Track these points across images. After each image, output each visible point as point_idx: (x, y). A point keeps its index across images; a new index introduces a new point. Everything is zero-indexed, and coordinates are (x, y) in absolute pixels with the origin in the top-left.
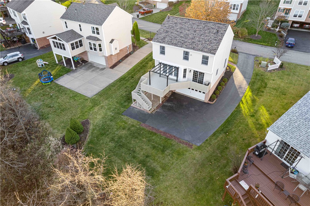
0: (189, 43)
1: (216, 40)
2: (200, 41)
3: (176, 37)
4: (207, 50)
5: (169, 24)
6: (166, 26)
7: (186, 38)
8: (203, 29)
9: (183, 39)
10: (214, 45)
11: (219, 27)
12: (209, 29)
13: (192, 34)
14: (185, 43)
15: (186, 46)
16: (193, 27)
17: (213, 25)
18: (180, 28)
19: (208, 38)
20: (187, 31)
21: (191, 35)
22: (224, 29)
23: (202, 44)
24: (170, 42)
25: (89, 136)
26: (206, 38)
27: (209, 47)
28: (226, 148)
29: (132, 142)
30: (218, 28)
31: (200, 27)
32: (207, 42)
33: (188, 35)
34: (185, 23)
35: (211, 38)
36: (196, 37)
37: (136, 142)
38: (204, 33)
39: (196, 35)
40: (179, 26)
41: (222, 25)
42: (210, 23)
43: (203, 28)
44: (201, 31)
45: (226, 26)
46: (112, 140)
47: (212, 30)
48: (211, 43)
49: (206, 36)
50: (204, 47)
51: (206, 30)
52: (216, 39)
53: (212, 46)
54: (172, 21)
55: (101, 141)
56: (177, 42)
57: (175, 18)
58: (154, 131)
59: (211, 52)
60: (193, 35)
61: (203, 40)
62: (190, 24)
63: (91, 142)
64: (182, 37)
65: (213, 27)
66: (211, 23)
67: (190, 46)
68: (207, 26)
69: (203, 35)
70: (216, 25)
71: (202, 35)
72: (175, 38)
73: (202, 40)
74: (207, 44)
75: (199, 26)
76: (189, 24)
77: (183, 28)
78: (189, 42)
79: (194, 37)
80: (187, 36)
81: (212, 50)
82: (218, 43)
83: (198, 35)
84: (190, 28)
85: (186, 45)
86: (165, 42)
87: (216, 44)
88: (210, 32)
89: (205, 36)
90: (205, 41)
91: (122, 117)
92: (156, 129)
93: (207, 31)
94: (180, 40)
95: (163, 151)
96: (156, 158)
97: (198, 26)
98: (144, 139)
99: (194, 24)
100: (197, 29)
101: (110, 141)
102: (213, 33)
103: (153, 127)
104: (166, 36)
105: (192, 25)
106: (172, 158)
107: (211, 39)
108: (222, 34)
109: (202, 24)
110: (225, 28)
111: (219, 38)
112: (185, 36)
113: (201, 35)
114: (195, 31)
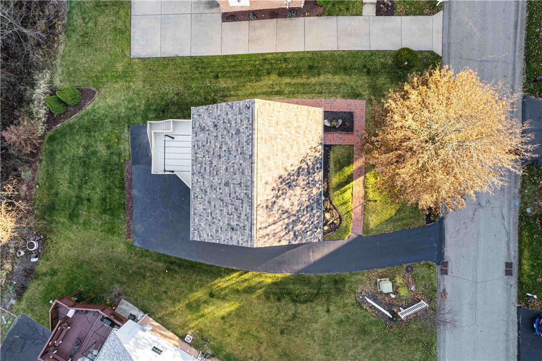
0: (202, 183)
1: (217, 231)
2: (209, 202)
3: (209, 152)
4: (197, 223)
5: (235, 117)
6: (227, 114)
7: (210, 173)
8: (233, 198)
9: (208, 168)
10: (208, 231)
11: (244, 229)
12: (236, 210)
13: (220, 181)
14: (202, 176)
15: (196, 181)
16: (235, 174)
17: (246, 215)
18: (229, 149)
19: (218, 216)
20: (224, 167)
21: (219, 179)
22: (240, 240)
23: (205, 209)
24: (198, 146)
25: (76, 117)
26: (218, 211)
27: (202, 224)
28: (144, 277)
29: (96, 172)
30: (240, 228)
31: (237, 189)
32: (210, 217)
33: (217, 174)
34: (241, 153)
35: (220, 220)
36: (216, 191)
37: (98, 176)
38: (226, 203)
39: (220, 189)
40: (232, 144)
41: (250, 233)
42: (250, 206)
43: (237, 197)
44: (230, 196)
45: (247, 241)
46: (86, 148)
47: (235, 217)
48: (210, 225)
49: (221, 210)
50: (200, 215)
51: (233, 205)
52: (220, 232)
53: (204, 229)
54: (241, 121)
55: (78, 137)
56: (201, 159)
57: (250, 122)
58: (127, 185)
59: (195, 230)
60: (220, 183)
61: (213, 208)
62: (241, 164)
63: (71, 126)
64: (212, 163)
65: (243, 216)
66: (250, 208)
67: (198, 190)
68: (242, 204)
69: (223, 203)
70: (248, 220)
71: (221, 203)
72: (207, 151)
73: (213, 206)
74: (206, 219)
75: (241, 186)
76: (241, 162)
77: (230, 154)
78: (205, 183)
79: (215, 189)
80: (215, 173)
81: (199, 232)
82: (211, 237)
83: (221, 193)
84: (232, 170)
85: (199, 180)
86: (196, 136)
87: (210, 235)
88: (232, 214)
89: (221, 208)
90: (211, 213)
91: (126, 130)
92: (131, 184)
93: (232, 209)
94: (205, 164)
95: (105, 211)
96: (92, 210)
97: (240, 184)
98: (108, 182)
99: (243, 173)
100: (232, 185)
101: (84, 147)
102: (228, 221)
103: (132, 180)
104: (207, 130)
105: (239, 169)
106: (102, 225)
107: (216, 222)
108: (230, 239)
109: (244, 191)
110: (244, 240)
111: (221, 236)
112: (213, 169)
113: (222, 200)
114: (227, 184)
